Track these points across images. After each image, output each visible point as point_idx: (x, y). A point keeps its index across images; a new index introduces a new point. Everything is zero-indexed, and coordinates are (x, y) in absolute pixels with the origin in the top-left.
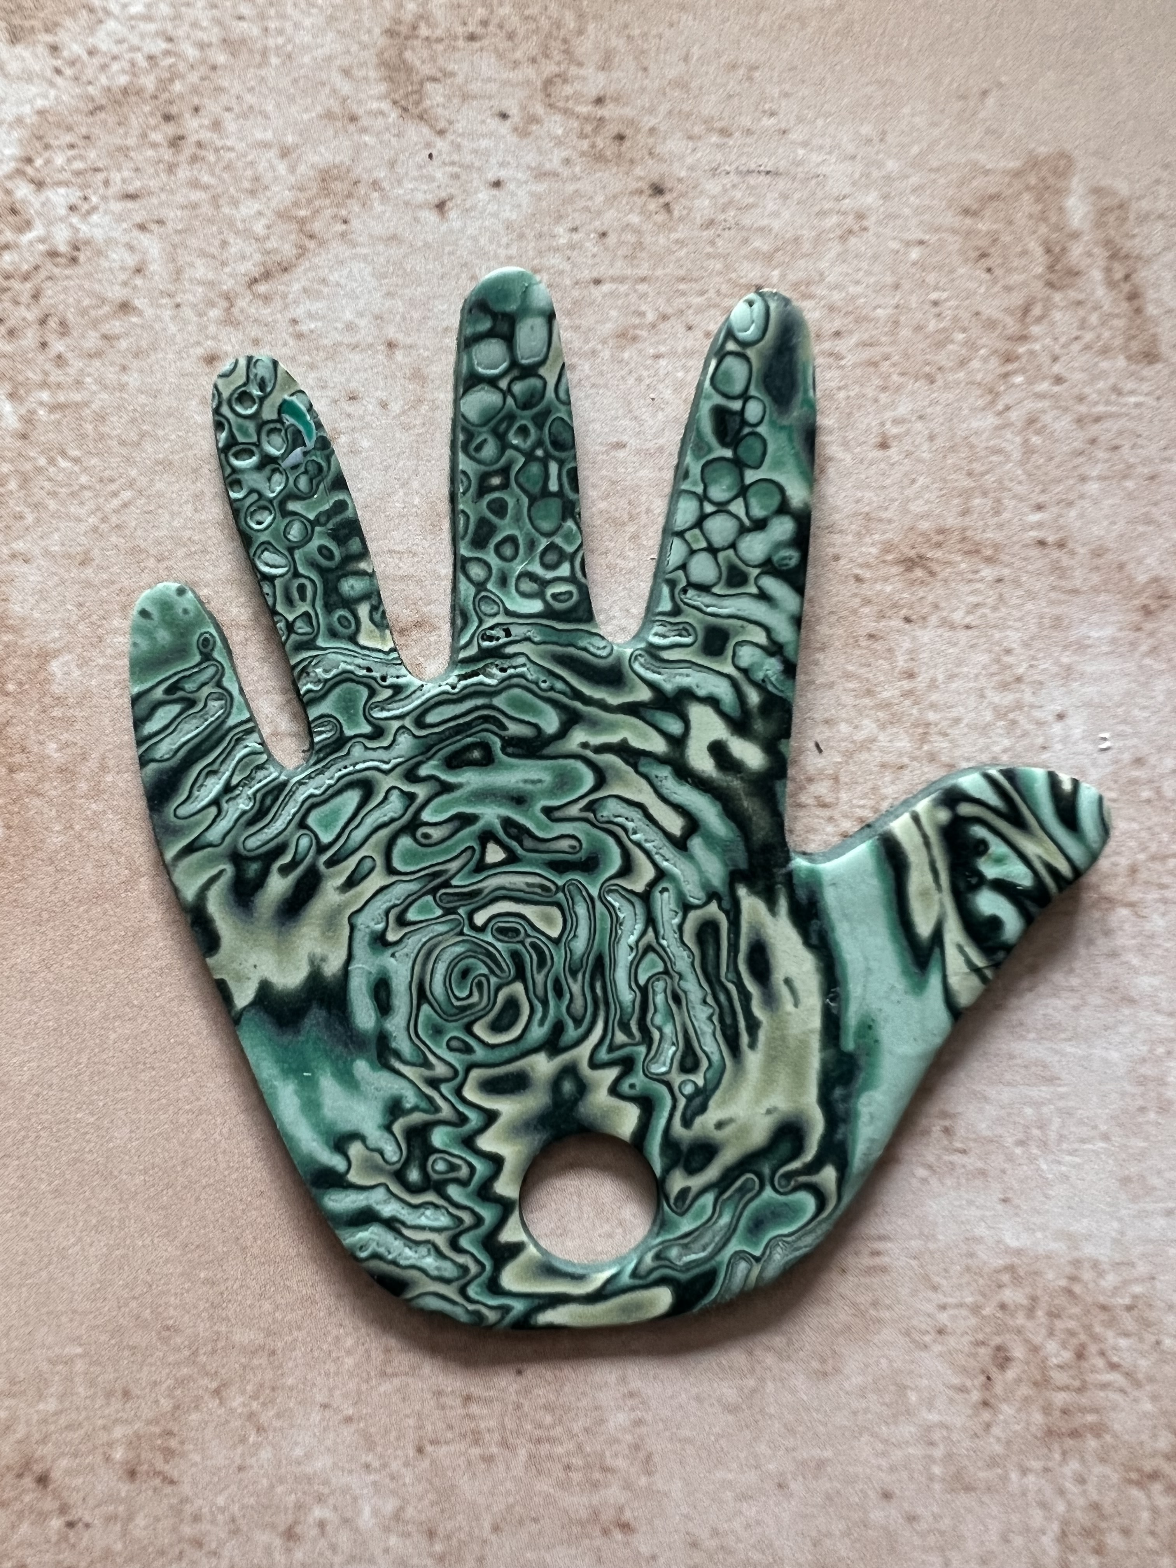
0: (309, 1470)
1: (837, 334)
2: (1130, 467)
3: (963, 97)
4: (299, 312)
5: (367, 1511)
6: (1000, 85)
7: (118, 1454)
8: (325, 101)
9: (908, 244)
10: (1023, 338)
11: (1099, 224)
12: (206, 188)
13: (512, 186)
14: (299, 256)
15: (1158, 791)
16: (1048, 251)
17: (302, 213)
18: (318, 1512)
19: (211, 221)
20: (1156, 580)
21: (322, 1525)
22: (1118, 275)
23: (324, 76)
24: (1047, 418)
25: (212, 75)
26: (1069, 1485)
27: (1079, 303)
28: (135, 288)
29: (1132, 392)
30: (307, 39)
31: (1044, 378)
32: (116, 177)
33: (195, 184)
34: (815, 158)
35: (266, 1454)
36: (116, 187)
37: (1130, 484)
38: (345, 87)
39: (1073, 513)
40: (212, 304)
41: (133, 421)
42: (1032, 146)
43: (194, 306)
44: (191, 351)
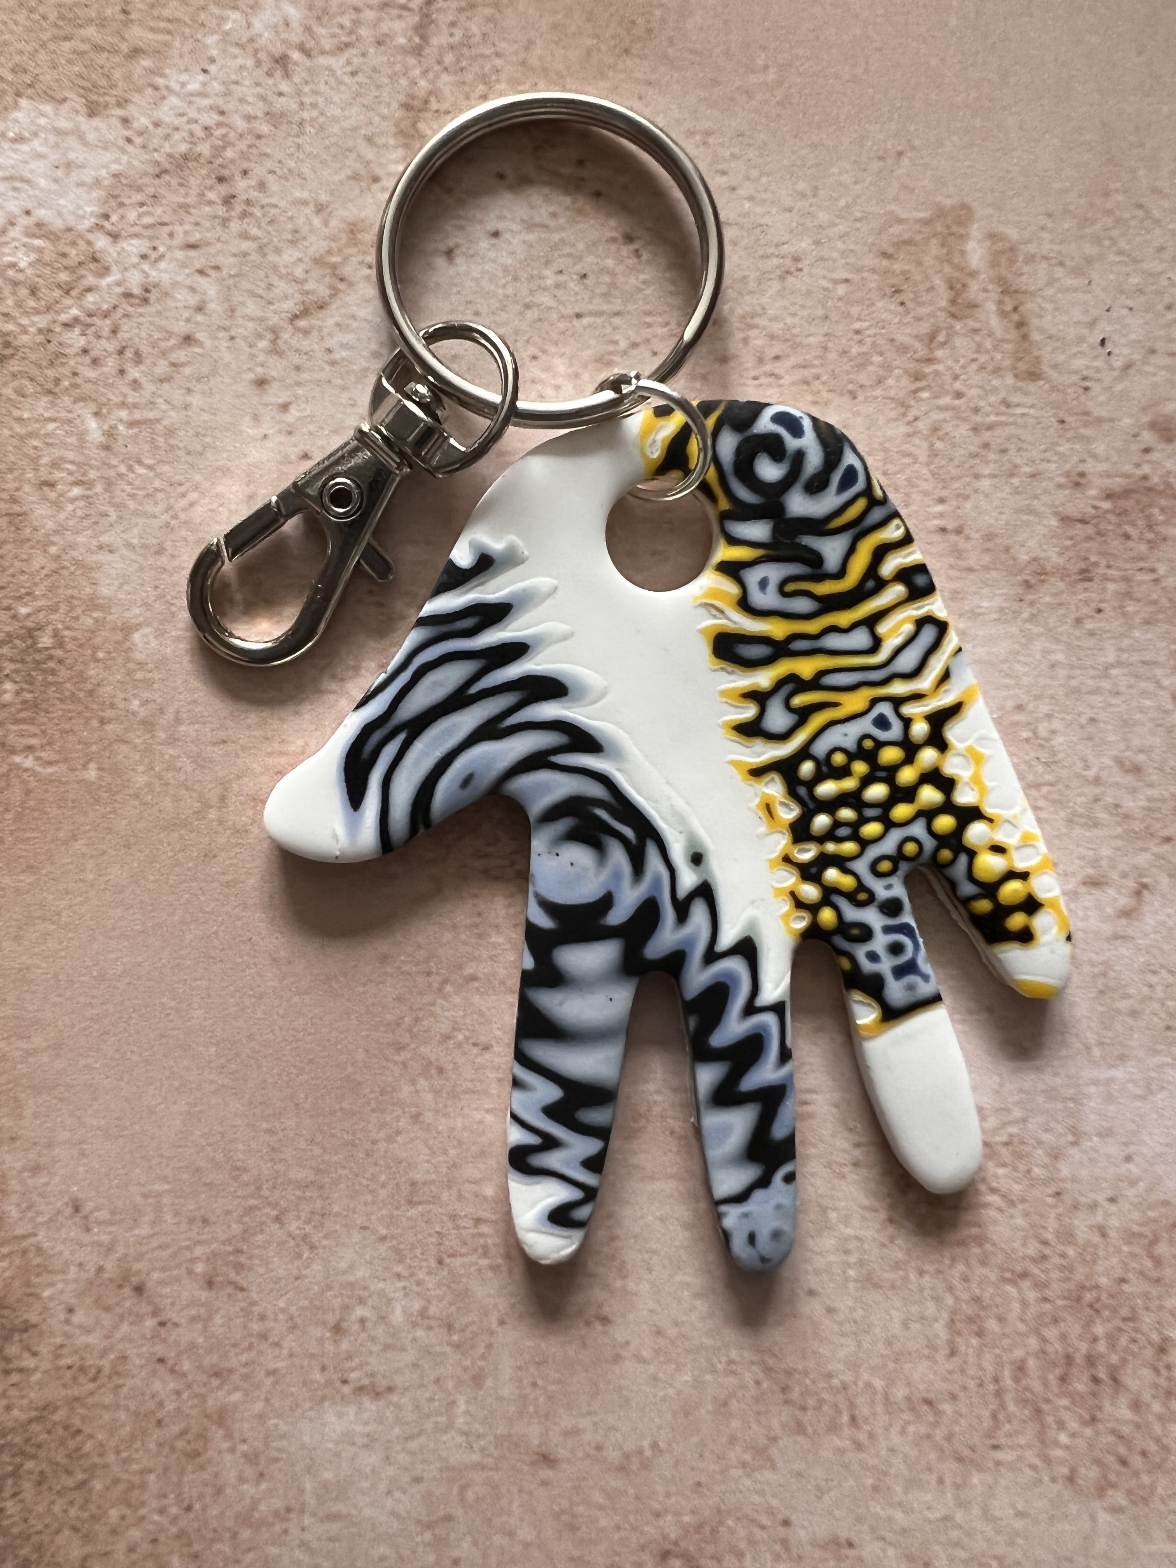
0: (351, 1279)
1: (777, 358)
2: (1016, 466)
3: (881, 158)
4: (332, 343)
5: (398, 1312)
6: (913, 148)
7: (199, 1268)
8: (353, 164)
9: (836, 282)
10: (929, 360)
11: (994, 263)
12: (255, 239)
13: (508, 236)
14: (332, 296)
15: (1035, 733)
16: (951, 288)
17: (334, 259)
18: (360, 1312)
19: (258, 267)
20: (1035, 559)
21: (362, 1321)
22: (1009, 308)
23: (350, 143)
24: (948, 428)
25: (257, 143)
26: (956, 1283)
27: (976, 331)
28: (197, 323)
29: (1018, 405)
30: (337, 112)
31: (947, 393)
32: (179, 229)
33: (245, 236)
34: (759, 210)
35: (317, 1267)
36: (179, 240)
37: (1015, 481)
38: (369, 153)
39: (968, 505)
40: (261, 337)
41: (197, 434)
42: (938, 199)
43: (245, 338)
44: (244, 376)
